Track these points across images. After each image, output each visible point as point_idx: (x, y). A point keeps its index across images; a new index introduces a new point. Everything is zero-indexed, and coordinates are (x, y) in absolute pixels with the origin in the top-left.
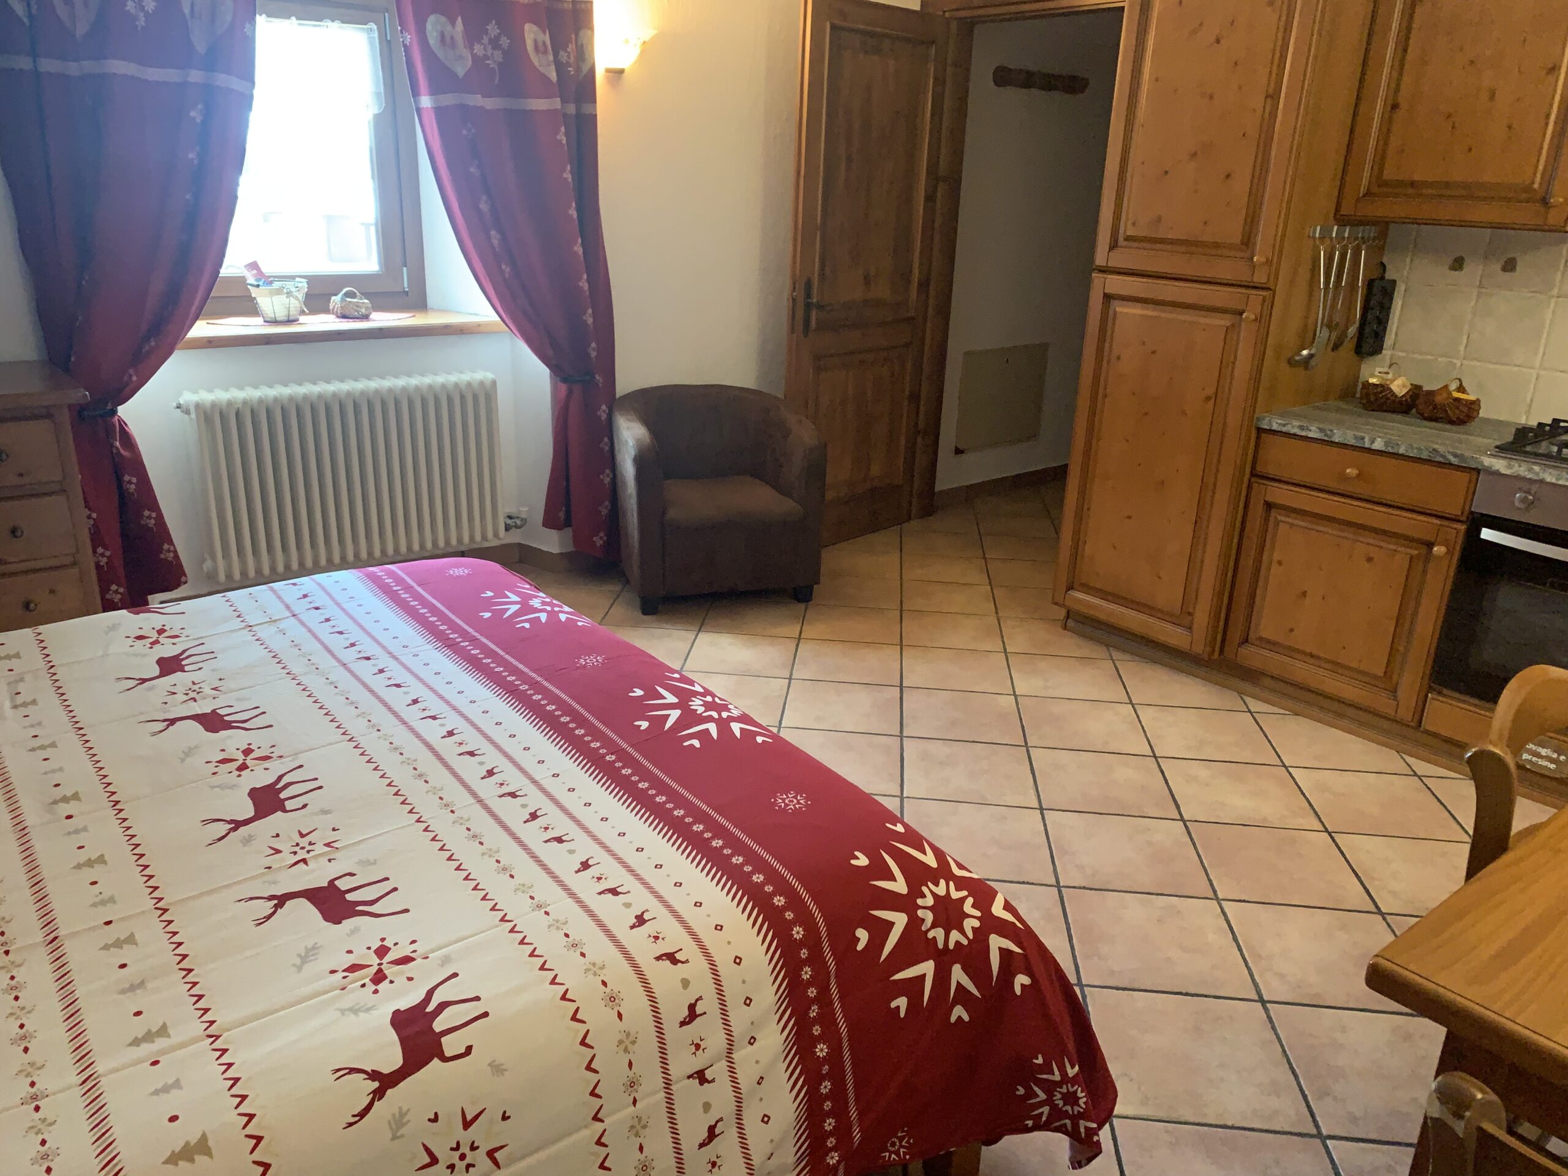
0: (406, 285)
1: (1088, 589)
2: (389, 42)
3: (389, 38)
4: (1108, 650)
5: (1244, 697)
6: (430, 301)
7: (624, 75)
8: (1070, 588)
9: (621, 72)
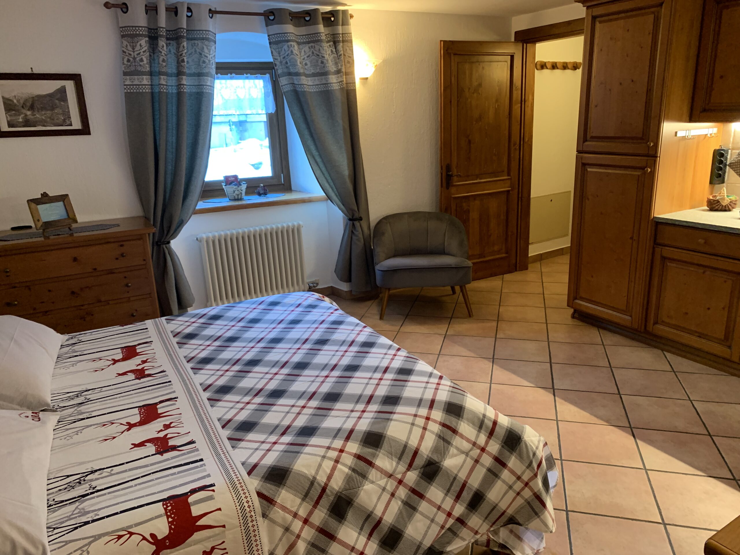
0: (283, 181)
1: (582, 299)
2: (274, 81)
3: (274, 79)
4: (598, 330)
5: (665, 353)
6: (293, 188)
7: (368, 80)
8: (576, 298)
9: (367, 79)
